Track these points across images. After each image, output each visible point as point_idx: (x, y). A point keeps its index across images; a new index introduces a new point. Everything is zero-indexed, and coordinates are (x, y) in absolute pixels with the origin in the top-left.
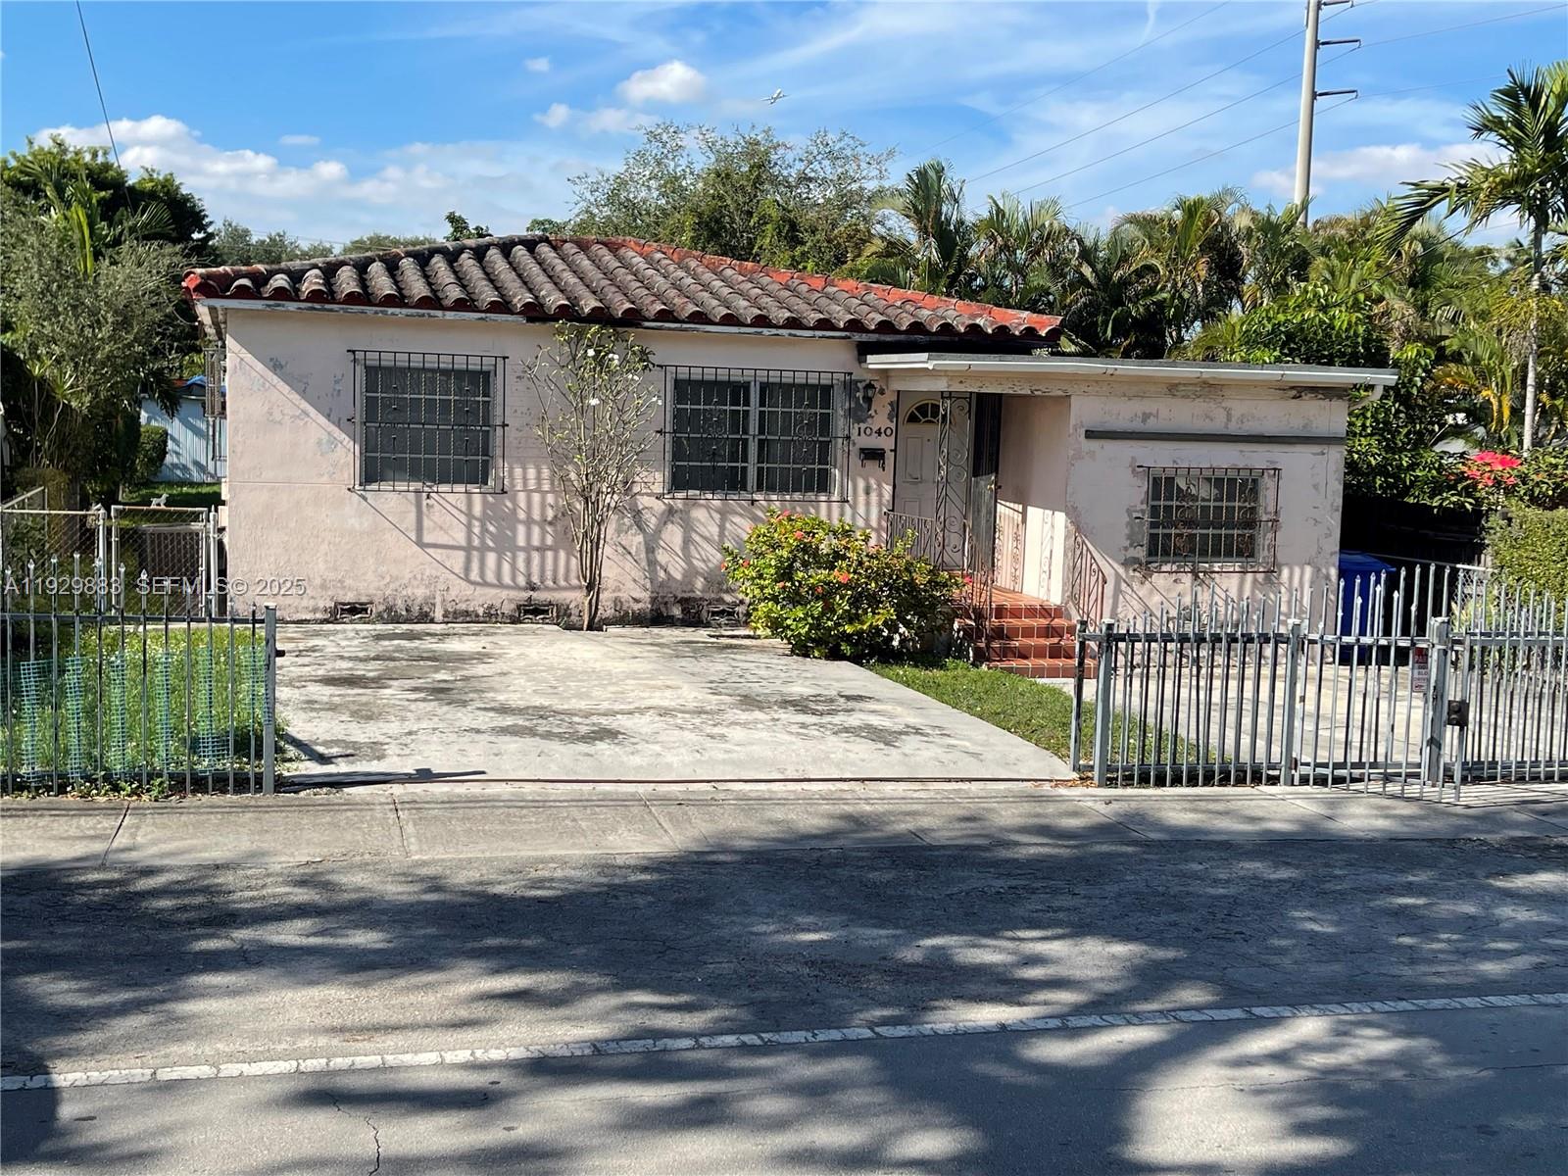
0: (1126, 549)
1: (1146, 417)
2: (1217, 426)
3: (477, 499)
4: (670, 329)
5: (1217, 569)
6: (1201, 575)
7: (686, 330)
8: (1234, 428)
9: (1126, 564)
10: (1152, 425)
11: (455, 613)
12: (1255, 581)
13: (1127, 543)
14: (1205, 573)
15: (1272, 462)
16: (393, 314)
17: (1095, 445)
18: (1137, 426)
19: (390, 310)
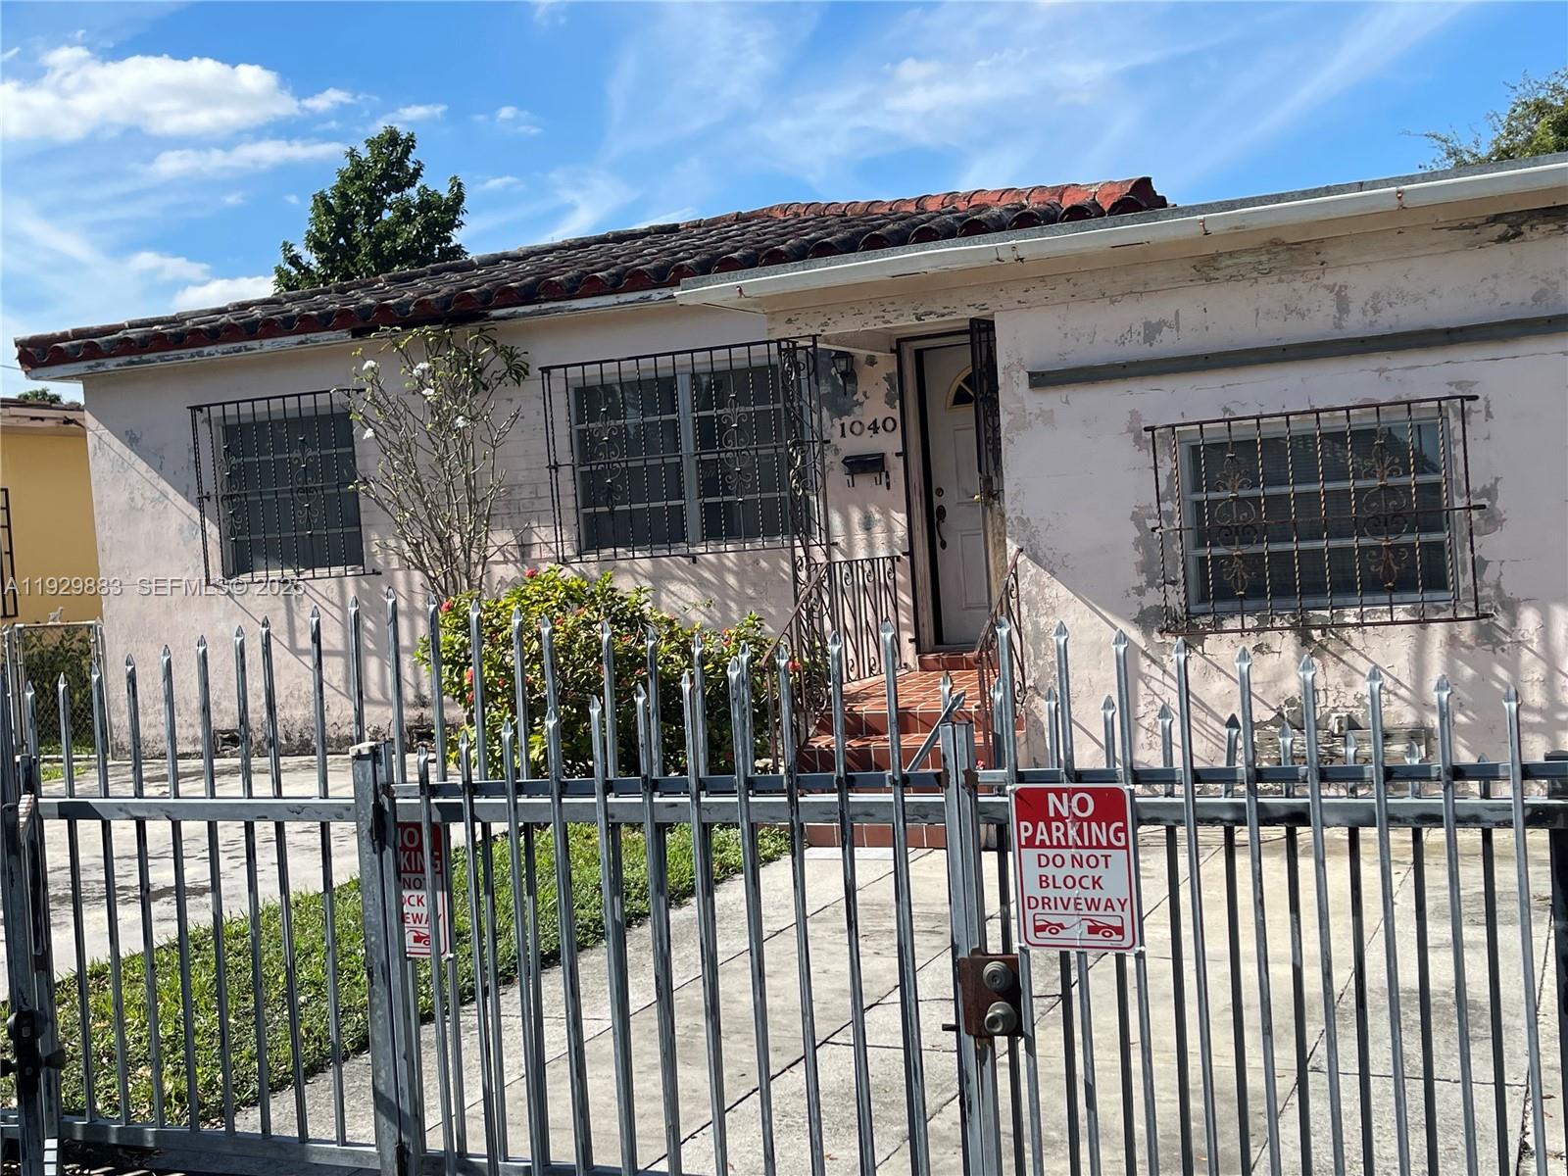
0: (1140, 591)
1: (1151, 331)
2: (1320, 324)
3: (350, 583)
4: (525, 315)
5: (1352, 620)
6: (1316, 634)
7: (546, 312)
8: (1356, 325)
9: (1145, 620)
10: (1167, 344)
11: (338, 740)
12: (1452, 640)
13: (1142, 580)
14: (1323, 628)
15: (1459, 385)
16: (209, 354)
17: (1051, 398)
18: (1136, 349)
19: (206, 350)
